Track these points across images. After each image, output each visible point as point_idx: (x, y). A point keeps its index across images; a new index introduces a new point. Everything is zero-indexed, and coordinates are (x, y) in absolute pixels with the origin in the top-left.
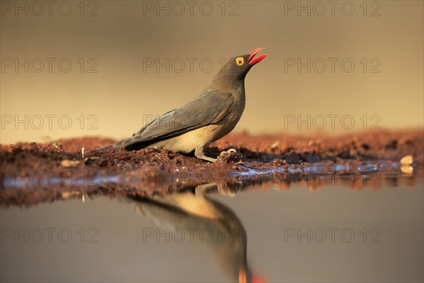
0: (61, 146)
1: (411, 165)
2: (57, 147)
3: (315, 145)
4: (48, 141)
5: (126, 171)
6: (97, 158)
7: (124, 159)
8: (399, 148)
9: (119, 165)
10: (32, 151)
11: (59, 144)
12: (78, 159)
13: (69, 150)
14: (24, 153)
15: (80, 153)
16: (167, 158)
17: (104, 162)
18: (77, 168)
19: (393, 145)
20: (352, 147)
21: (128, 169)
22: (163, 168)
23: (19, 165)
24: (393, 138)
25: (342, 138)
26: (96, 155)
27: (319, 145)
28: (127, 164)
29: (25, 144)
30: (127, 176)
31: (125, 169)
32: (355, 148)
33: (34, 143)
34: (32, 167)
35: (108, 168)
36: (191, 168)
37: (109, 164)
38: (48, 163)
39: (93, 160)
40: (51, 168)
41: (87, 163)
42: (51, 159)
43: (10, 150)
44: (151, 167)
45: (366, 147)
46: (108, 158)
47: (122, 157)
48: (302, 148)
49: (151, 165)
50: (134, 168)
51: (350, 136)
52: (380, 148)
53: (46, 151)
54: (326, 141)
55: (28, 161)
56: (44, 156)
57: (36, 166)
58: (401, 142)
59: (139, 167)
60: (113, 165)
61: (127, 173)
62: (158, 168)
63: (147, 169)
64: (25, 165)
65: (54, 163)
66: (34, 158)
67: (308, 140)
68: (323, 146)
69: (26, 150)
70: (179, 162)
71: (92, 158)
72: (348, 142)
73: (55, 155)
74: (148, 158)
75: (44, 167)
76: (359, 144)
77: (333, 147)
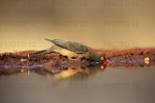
0: (20, 54)
1: (148, 61)
2: (19, 54)
3: (113, 53)
4: (16, 52)
5: (44, 63)
6: (34, 58)
7: (43, 59)
8: (144, 55)
9: (41, 61)
10: (10, 56)
11: (20, 53)
12: (26, 59)
13: (24, 55)
14: (7, 56)
15: (27, 56)
16: (59, 58)
17: (36, 60)
18: (26, 62)
19: (142, 54)
20: (127, 54)
21: (45, 62)
22: (58, 62)
23: (5, 61)
24: (142, 51)
25: (123, 51)
26: (33, 57)
27: (115, 53)
28: (45, 61)
29: (7, 53)
30: (45, 65)
31: (44, 62)
32: (128, 55)
33: (11, 53)
34: (10, 62)
35: (38, 62)
36: (68, 62)
37: (38, 60)
38: (16, 60)
39: (32, 59)
40: (17, 62)
41: (30, 60)
42: (17, 59)
43: (2, 55)
44: (53, 62)
45: (132, 54)
46: (37, 58)
47: (43, 58)
48: (109, 55)
49: (53, 61)
50: (47, 62)
51: (126, 50)
52: (137, 55)
53: (15, 56)
54: (117, 52)
55: (8, 59)
56: (14, 57)
57: (11, 61)
58: (145, 52)
59: (49, 61)
60: (39, 61)
61: (45, 64)
62: (56, 62)
63: (52, 62)
64: (7, 61)
65: (18, 60)
66: (11, 58)
67: (111, 52)
68: (116, 54)
69: (8, 55)
70: (63, 60)
71: (32, 58)
72: (125, 52)
73: (18, 57)
74: (52, 58)
75: (14, 61)
76: (129, 53)
77: (120, 54)
